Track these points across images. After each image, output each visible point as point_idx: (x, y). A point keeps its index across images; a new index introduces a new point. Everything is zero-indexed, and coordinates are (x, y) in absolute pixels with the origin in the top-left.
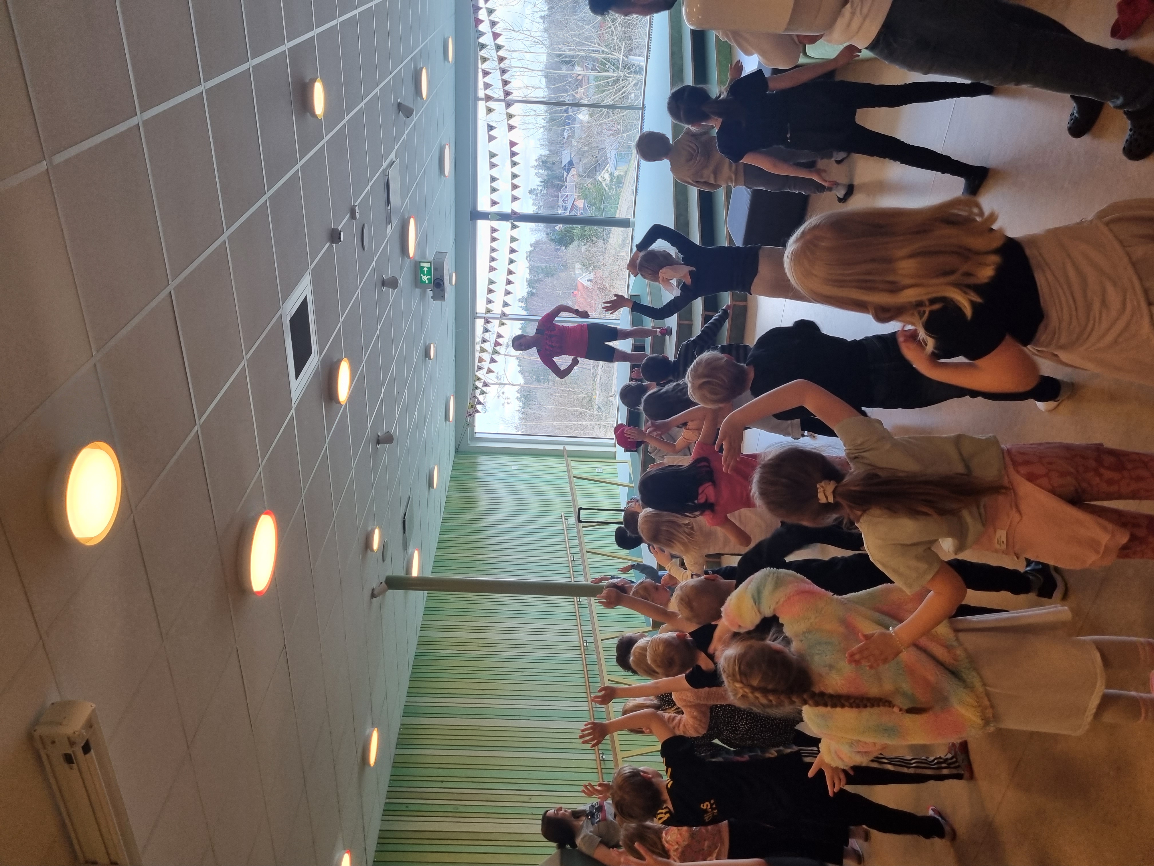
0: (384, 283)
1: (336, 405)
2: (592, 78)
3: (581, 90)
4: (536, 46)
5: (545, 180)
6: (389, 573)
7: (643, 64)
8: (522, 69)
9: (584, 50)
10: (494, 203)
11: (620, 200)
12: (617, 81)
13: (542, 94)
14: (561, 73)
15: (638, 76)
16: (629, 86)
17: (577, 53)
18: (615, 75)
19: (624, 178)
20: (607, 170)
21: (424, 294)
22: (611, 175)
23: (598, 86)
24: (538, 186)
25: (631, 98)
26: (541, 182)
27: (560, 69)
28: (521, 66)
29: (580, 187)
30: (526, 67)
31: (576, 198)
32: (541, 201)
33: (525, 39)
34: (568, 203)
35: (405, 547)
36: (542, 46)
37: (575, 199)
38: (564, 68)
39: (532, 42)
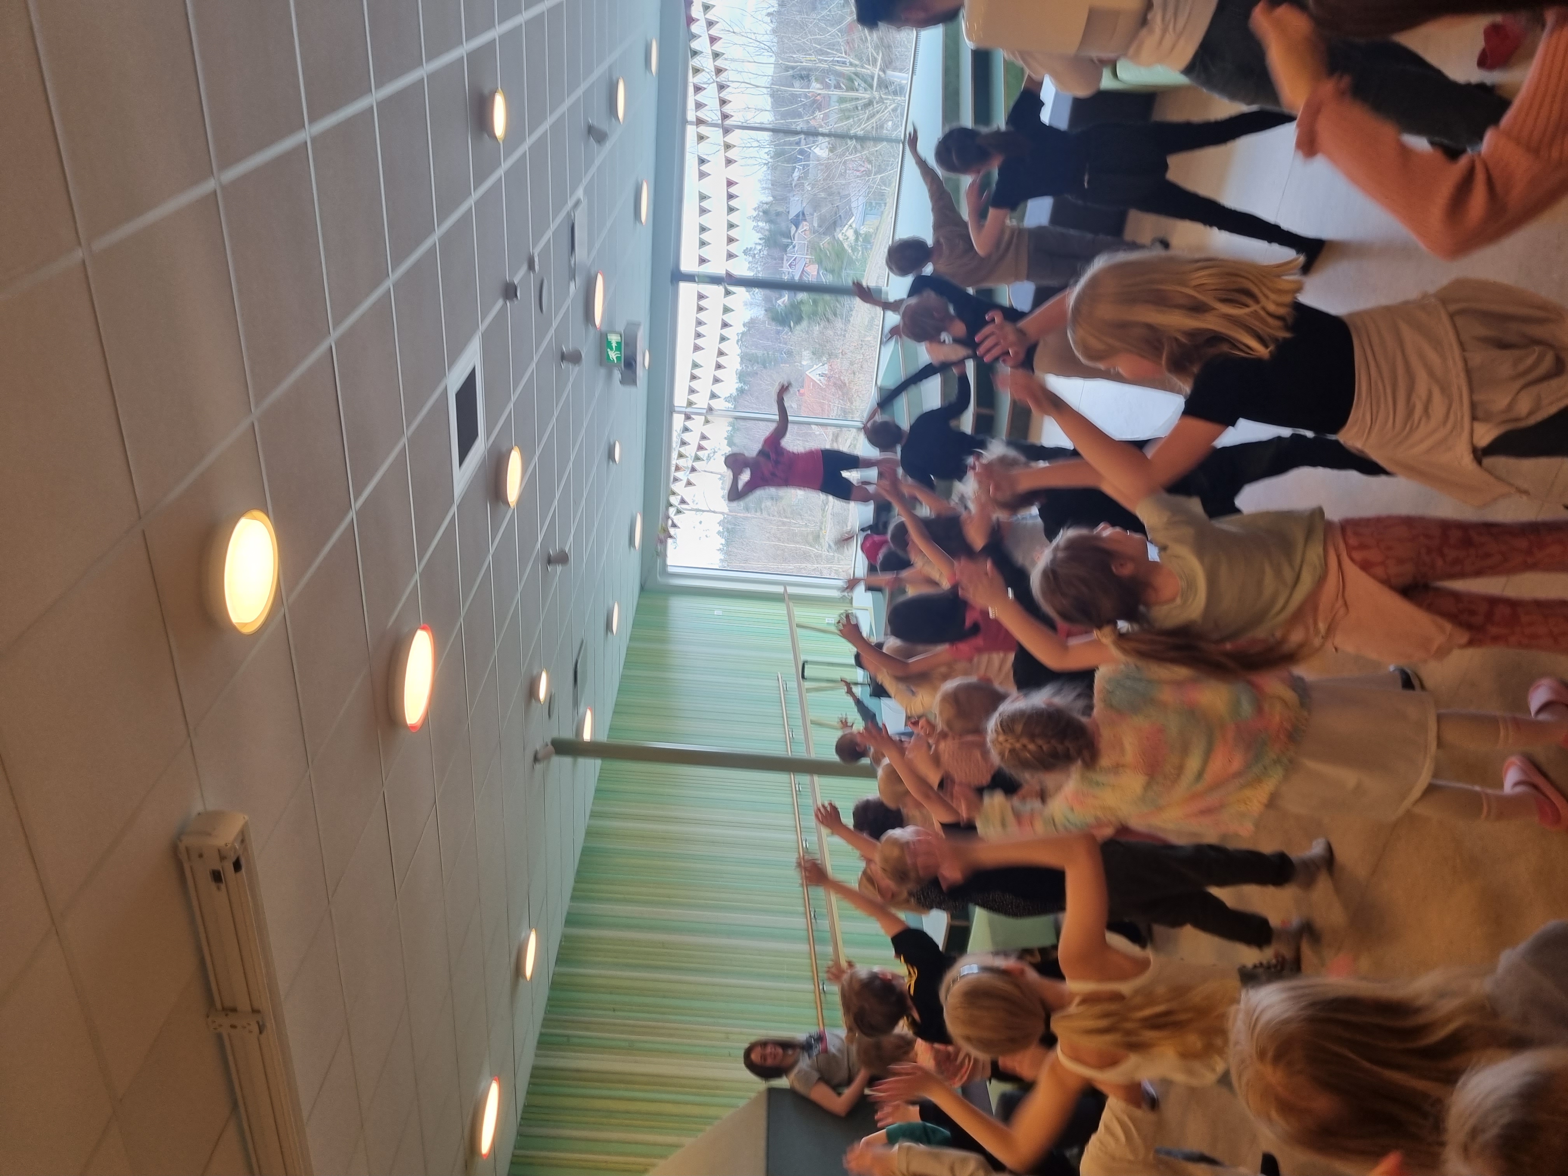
0: (563, 357)
1: (502, 506)
2: (834, 99)
3: (819, 115)
4: (763, 54)
5: (765, 235)
6: (555, 735)
7: (906, 82)
8: (743, 84)
9: (826, 61)
10: (702, 261)
11: (868, 266)
12: (870, 103)
13: (767, 118)
14: (795, 91)
15: (899, 98)
16: (886, 112)
17: (817, 65)
18: (867, 96)
19: (874, 236)
20: (851, 226)
21: (610, 375)
22: (857, 233)
23: (842, 111)
24: (756, 244)
25: (887, 128)
26: (760, 239)
27: (792, 86)
28: (742, 81)
29: (813, 247)
30: (749, 82)
31: (808, 262)
32: (760, 265)
33: (748, 45)
34: (796, 268)
35: (576, 703)
36: (771, 54)
37: (806, 263)
38: (797, 83)
39: (758, 49)
